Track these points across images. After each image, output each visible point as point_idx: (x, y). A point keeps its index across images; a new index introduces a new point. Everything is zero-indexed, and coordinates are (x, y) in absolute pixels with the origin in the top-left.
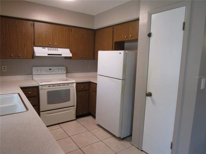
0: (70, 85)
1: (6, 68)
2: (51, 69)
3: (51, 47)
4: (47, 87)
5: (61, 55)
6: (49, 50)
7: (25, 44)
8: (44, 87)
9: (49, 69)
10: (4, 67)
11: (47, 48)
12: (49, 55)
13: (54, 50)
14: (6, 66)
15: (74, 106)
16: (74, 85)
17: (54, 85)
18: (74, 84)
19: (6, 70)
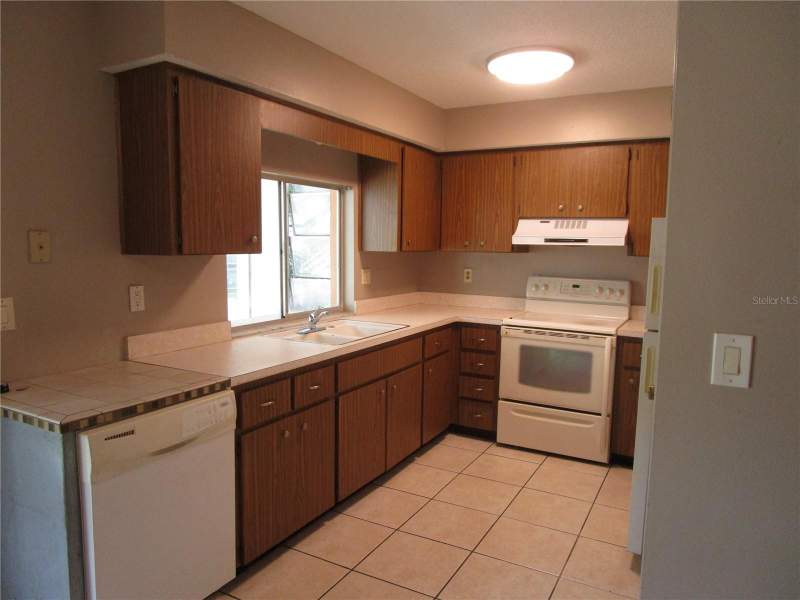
0: (593, 340)
1: (470, 275)
2: (578, 286)
3: (566, 218)
4: (520, 333)
5: (585, 241)
6: (556, 227)
7: (497, 215)
8: (512, 332)
9: (575, 286)
10: (468, 273)
11: (553, 222)
12: (547, 240)
13: (578, 227)
14: (470, 270)
15: (600, 414)
16: (608, 342)
17: (540, 330)
18: (609, 338)
19: (469, 280)
